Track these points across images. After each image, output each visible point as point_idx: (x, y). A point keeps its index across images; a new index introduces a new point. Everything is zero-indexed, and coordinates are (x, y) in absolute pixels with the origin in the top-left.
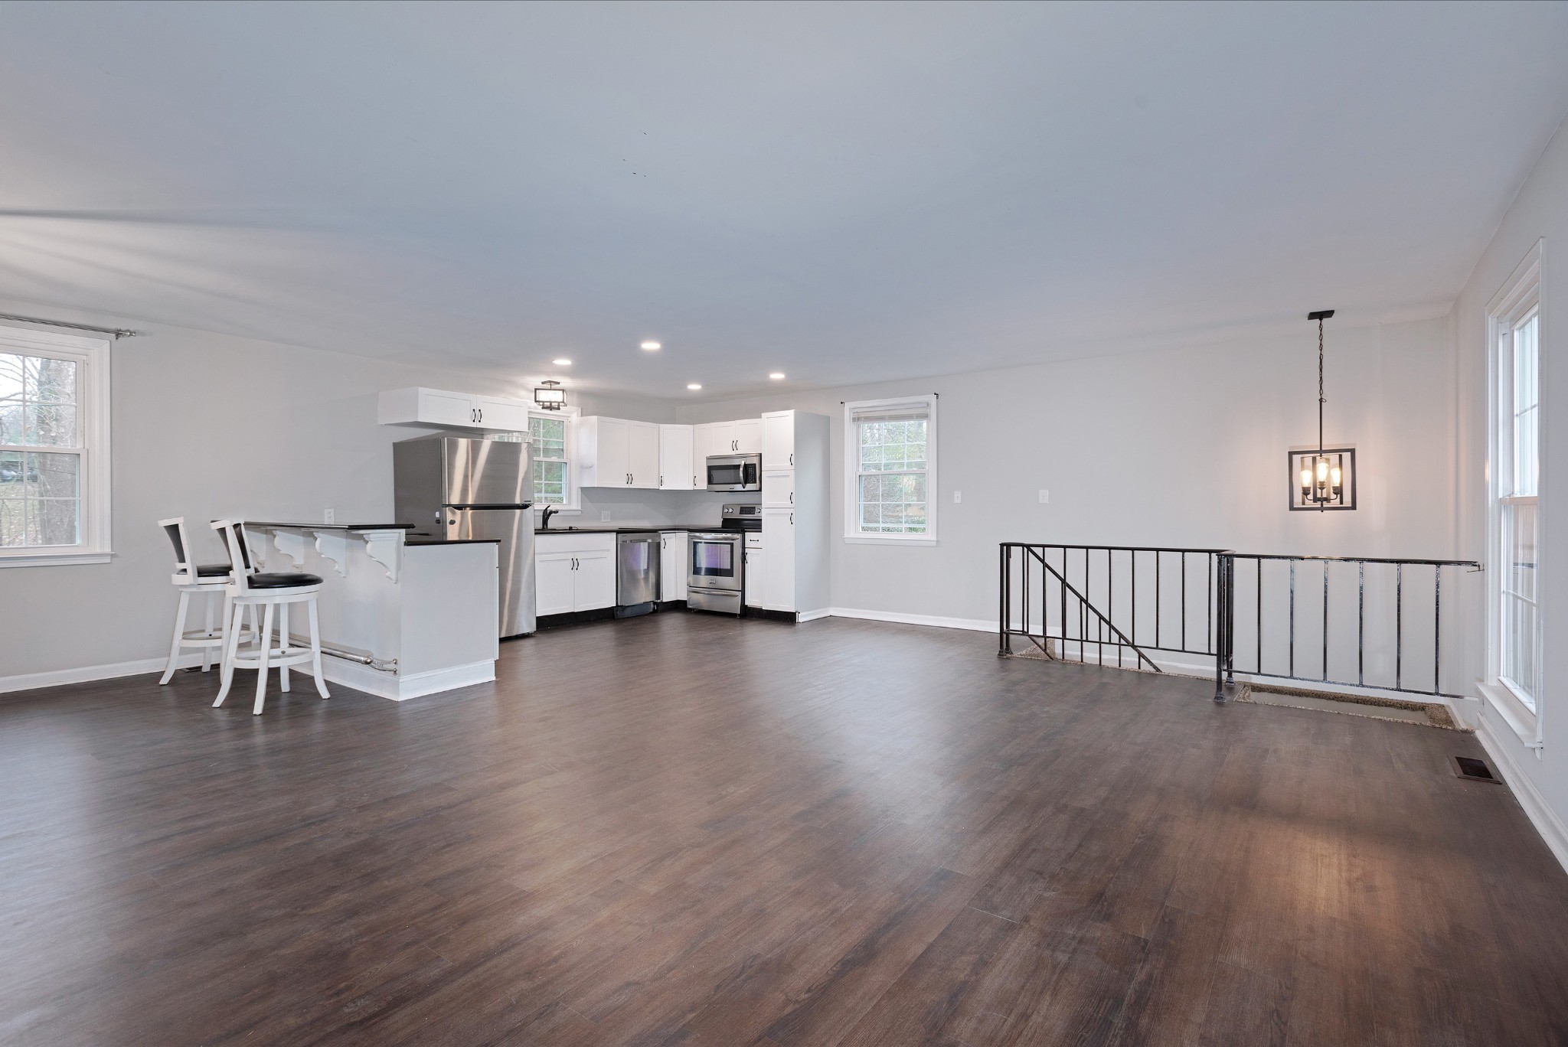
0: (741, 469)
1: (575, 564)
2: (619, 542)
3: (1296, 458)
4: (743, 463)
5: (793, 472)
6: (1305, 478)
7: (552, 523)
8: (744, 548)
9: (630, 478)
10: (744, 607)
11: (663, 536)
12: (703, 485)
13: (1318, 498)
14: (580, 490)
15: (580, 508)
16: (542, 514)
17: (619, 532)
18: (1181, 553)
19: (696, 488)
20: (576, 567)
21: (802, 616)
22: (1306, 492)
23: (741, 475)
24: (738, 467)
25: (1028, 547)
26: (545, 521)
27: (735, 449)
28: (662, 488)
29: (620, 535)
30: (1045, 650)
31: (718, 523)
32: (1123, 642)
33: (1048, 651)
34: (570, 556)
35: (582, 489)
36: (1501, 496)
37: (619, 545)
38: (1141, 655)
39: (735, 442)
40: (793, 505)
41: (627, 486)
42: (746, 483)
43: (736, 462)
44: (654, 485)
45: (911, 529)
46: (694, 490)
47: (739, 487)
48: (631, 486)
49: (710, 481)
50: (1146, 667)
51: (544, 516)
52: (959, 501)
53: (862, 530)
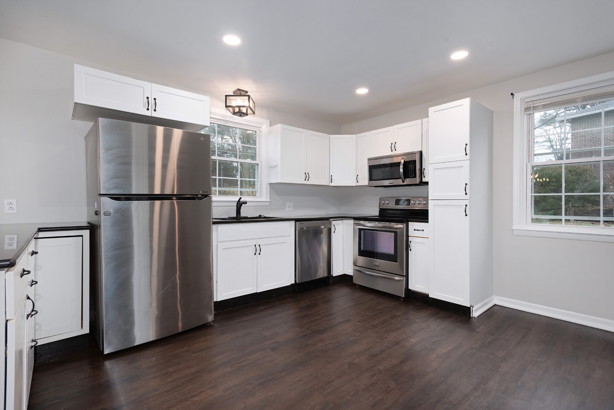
0: (401, 166)
1: (258, 250)
2: (297, 229)
4: (402, 161)
5: (468, 162)
7: (244, 213)
8: (408, 236)
9: (307, 176)
10: (408, 290)
11: (334, 223)
12: (364, 180)
14: (269, 186)
15: (269, 200)
16: (235, 204)
17: (296, 220)
19: (358, 184)
20: (258, 251)
21: (476, 310)
23: (401, 170)
24: (398, 164)
26: (238, 211)
27: (393, 149)
28: (331, 184)
29: (298, 223)
31: (375, 212)
34: (254, 242)
35: (271, 184)
37: (297, 232)
39: (394, 144)
40: (467, 197)
41: (305, 182)
42: (405, 178)
43: (396, 160)
44: (326, 182)
46: (357, 186)
47: (400, 182)
48: (308, 183)
49: (371, 179)
51: (237, 206)
53: (532, 222)
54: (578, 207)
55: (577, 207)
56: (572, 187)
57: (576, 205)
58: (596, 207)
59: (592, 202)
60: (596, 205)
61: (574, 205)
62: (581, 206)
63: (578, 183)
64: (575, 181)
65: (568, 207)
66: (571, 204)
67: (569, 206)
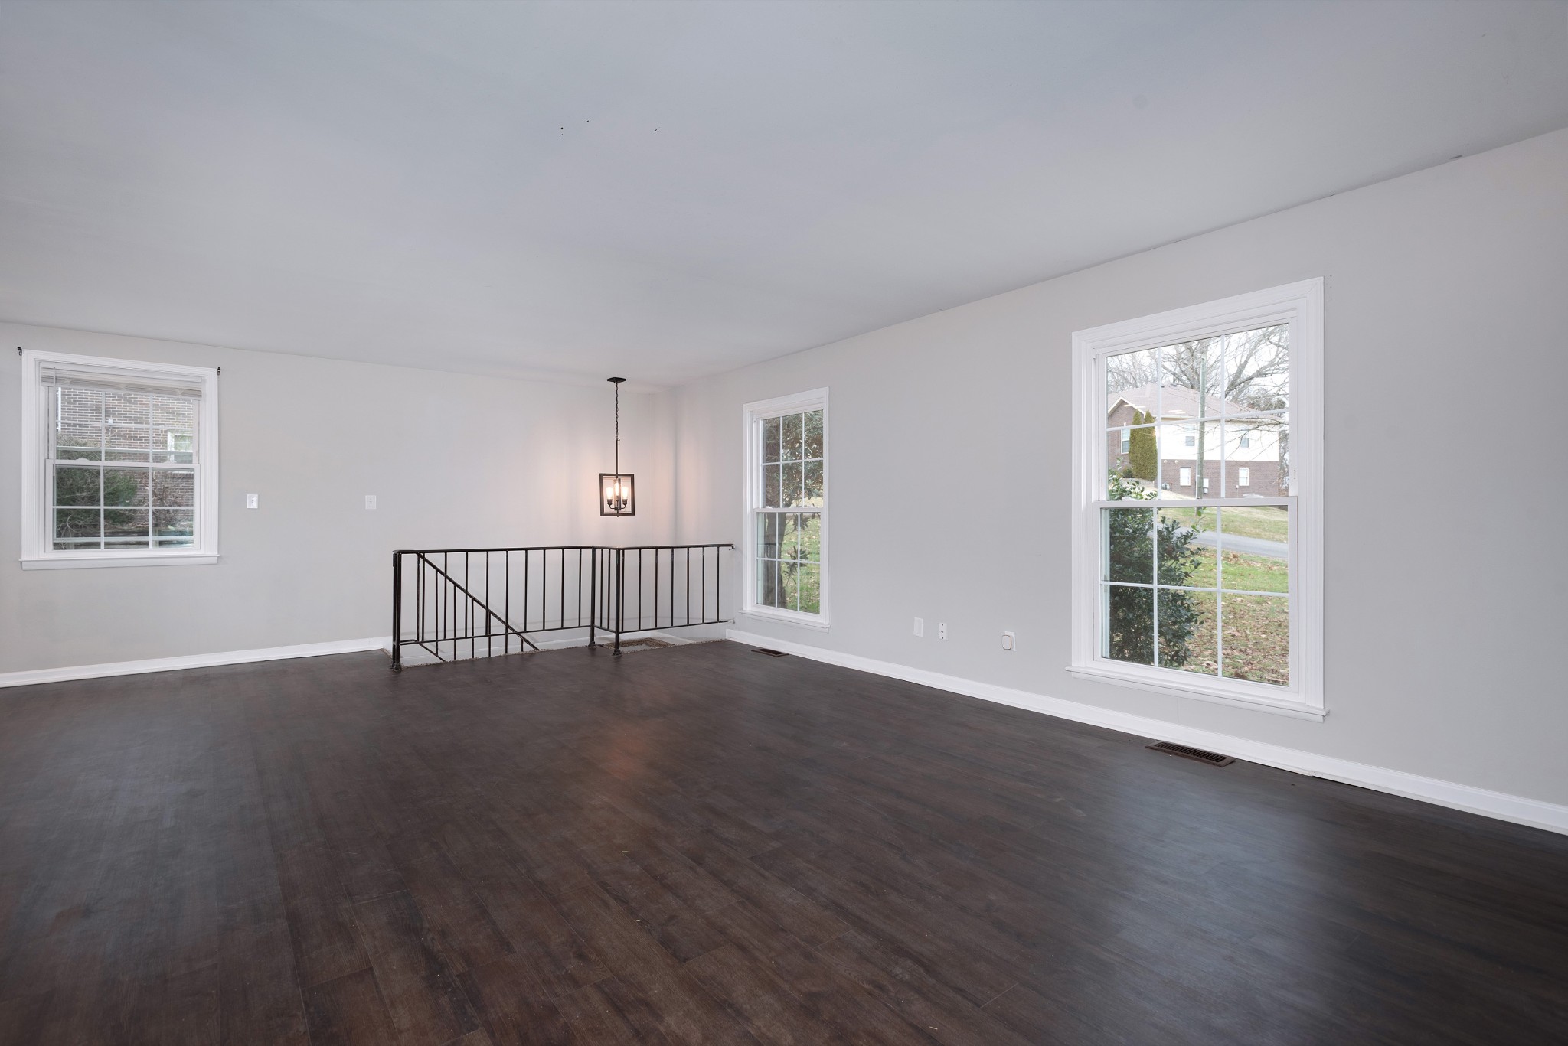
3: (606, 480)
6: (610, 493)
13: (618, 505)
18: (542, 551)
22: (610, 503)
25: (420, 554)
30: (436, 655)
32: (509, 631)
33: (439, 655)
36: (754, 507)
38: (523, 640)
45: (161, 543)
50: (527, 648)
52: (255, 505)
53: (55, 549)
54: (84, 527)
55: (81, 526)
56: (72, 485)
57: (80, 524)
58: (121, 527)
59: (111, 518)
60: (120, 523)
61: (77, 522)
62: (90, 526)
63: (84, 477)
64: (77, 472)
65: (62, 528)
66: (70, 520)
67: (66, 526)
